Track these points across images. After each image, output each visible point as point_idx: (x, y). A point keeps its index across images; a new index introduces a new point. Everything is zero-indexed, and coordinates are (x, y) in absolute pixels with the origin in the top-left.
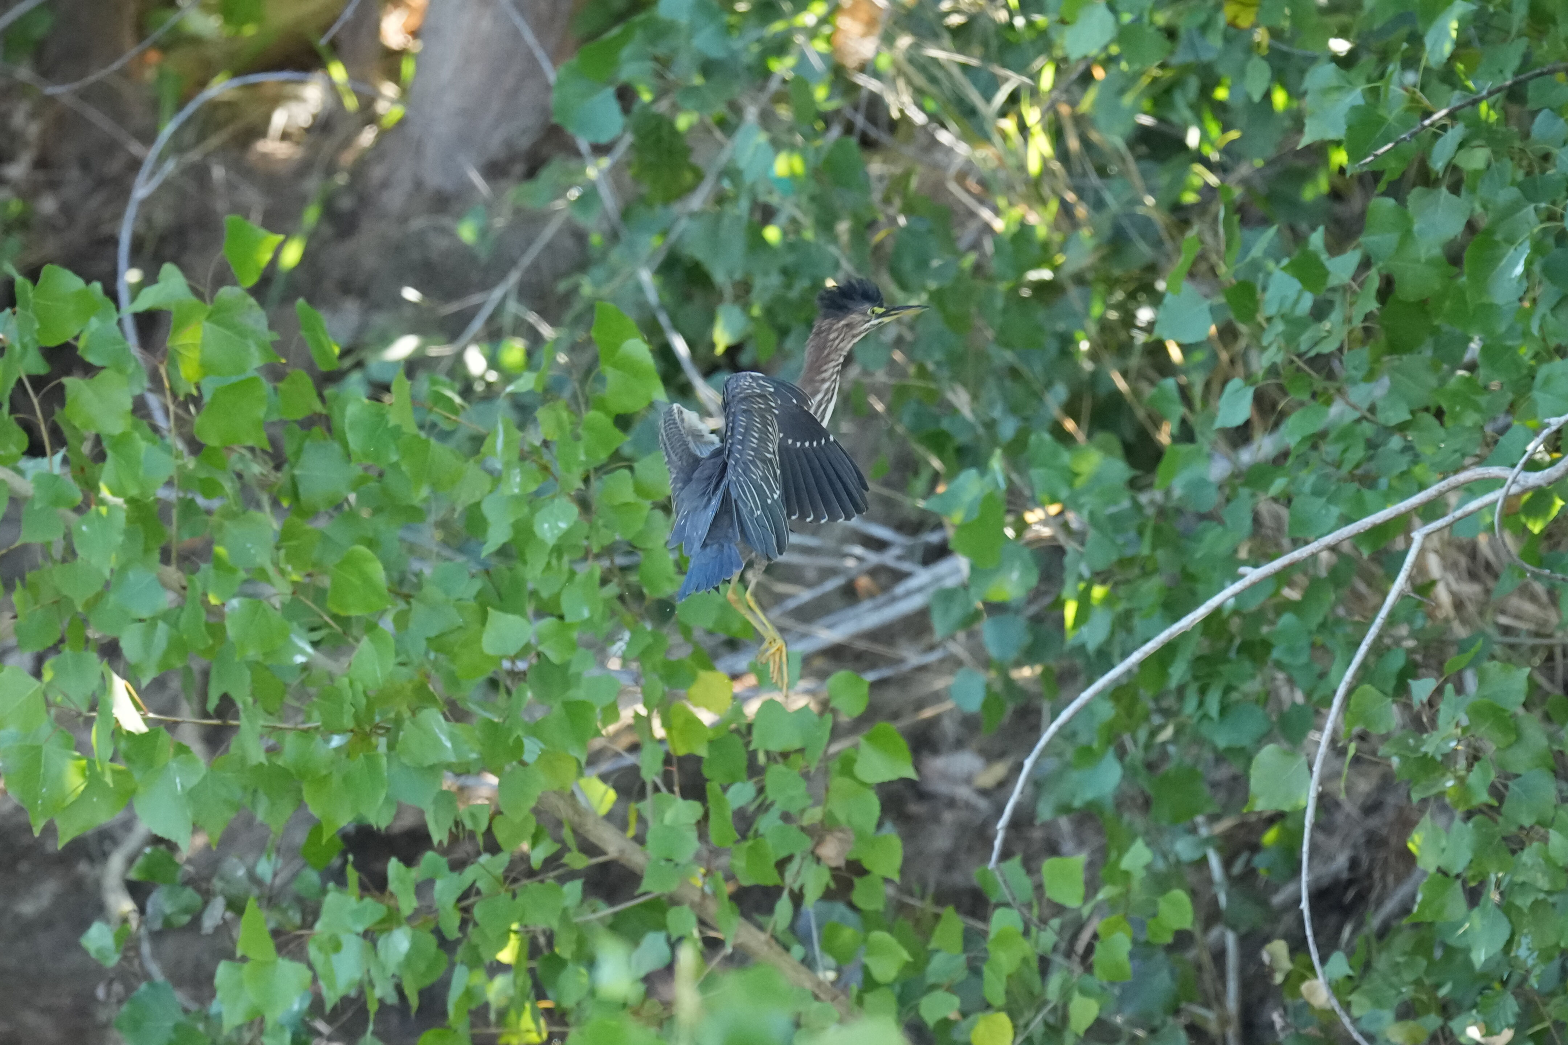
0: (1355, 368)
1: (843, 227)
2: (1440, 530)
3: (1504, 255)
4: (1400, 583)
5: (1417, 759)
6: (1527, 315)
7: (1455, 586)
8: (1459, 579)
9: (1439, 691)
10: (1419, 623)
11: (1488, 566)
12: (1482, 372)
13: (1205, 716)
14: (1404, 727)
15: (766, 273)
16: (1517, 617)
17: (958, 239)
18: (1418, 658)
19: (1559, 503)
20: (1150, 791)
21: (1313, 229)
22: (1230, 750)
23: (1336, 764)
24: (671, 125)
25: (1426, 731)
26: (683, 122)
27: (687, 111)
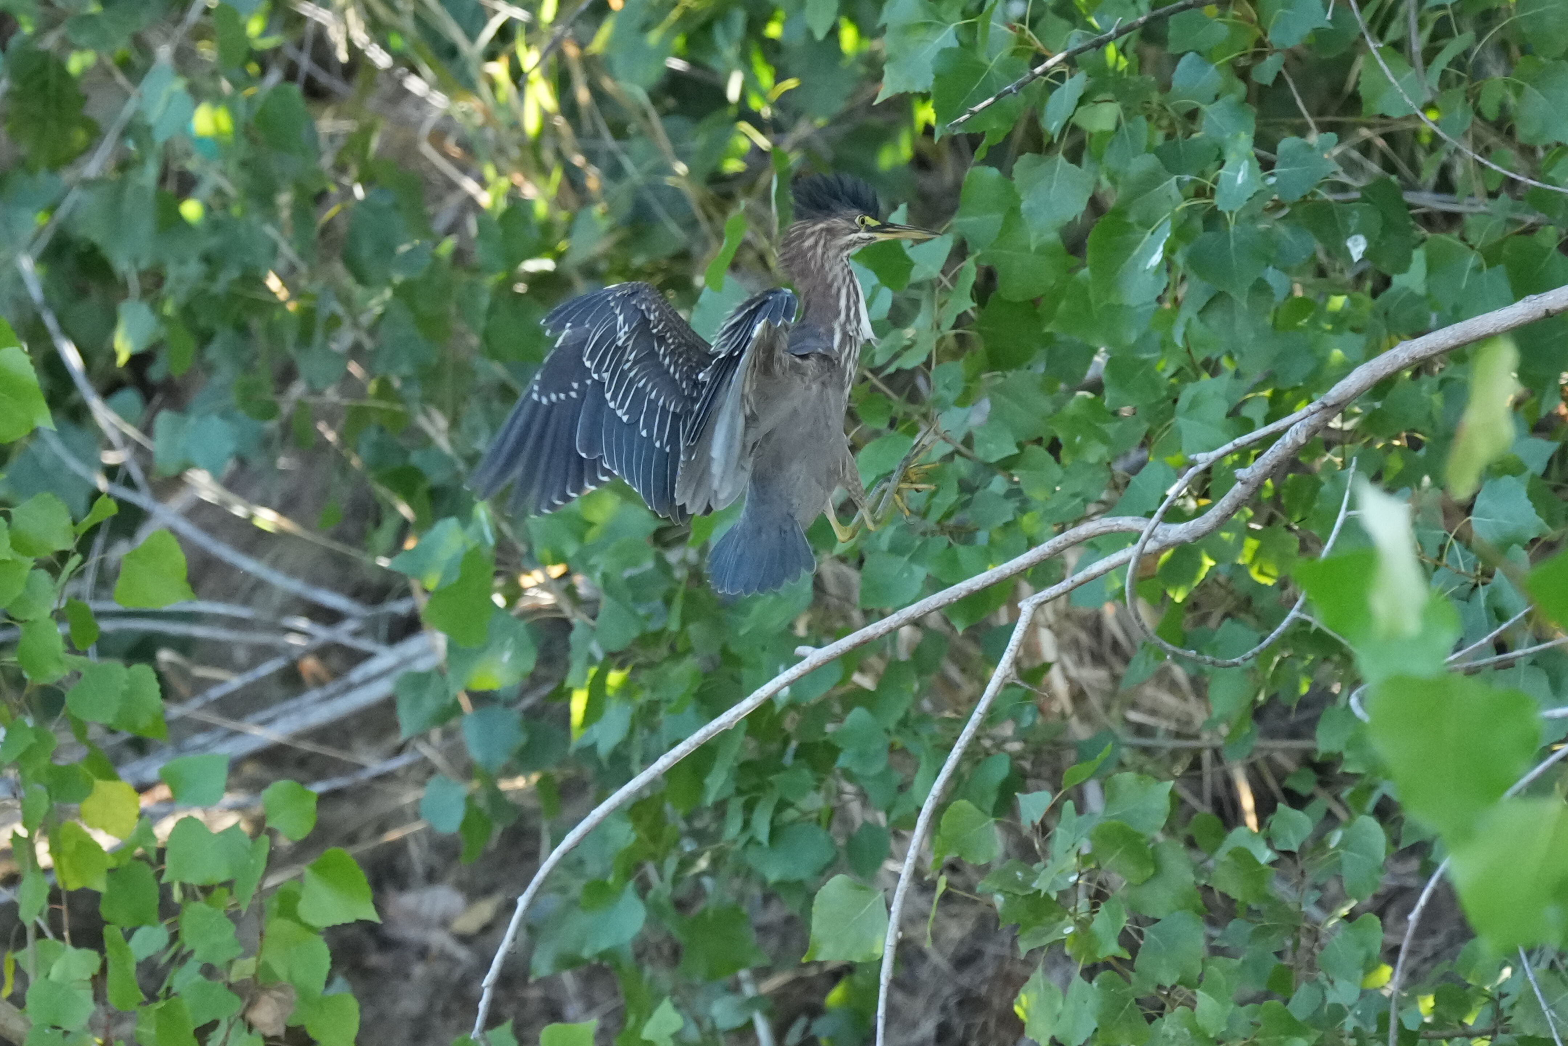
0: (947, 387)
1: (285, 199)
2: (1056, 598)
3: (1138, 243)
4: (1003, 668)
5: (1026, 897)
6: (1170, 320)
7: (1073, 672)
8: (1080, 662)
9: (1055, 809)
10: (1027, 720)
11: (1115, 645)
12: (1109, 396)
13: (752, 841)
14: (1007, 856)
15: (182, 262)
16: (1153, 712)
17: (433, 217)
18: (1027, 765)
19: (1208, 563)
20: (680, 937)
21: (894, 207)
22: (782, 884)
23: (921, 902)
24: (61, 67)
25: (1038, 860)
26: (75, 63)
27: (81, 49)
